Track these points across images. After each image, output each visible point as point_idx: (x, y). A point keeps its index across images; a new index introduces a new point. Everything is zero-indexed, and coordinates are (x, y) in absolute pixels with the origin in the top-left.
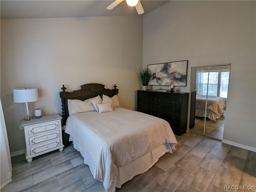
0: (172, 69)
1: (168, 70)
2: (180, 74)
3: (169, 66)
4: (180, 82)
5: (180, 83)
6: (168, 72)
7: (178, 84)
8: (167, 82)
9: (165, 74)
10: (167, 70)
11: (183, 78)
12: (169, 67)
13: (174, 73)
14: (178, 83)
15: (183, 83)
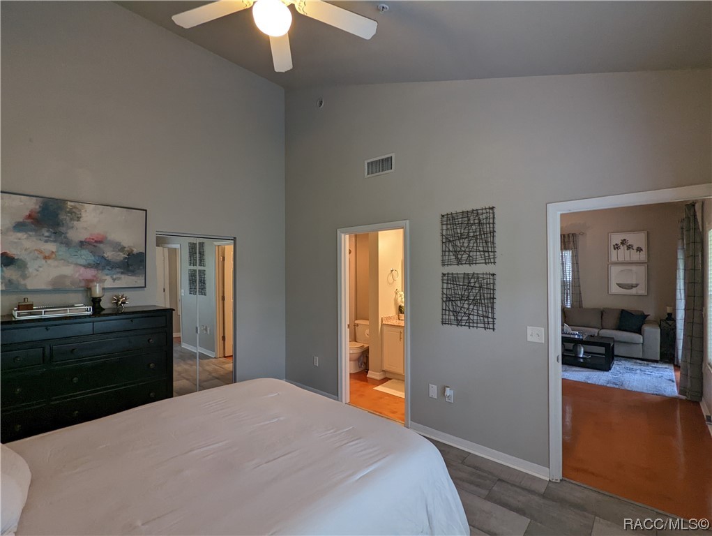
0: (86, 229)
1: (62, 229)
2: (122, 249)
3: (71, 212)
4: (122, 273)
5: (123, 276)
6: (65, 237)
7: (114, 280)
8: (65, 277)
9: (46, 241)
10: (58, 225)
11: (134, 263)
12: (72, 219)
13: (96, 242)
14: (114, 277)
15: (133, 278)
